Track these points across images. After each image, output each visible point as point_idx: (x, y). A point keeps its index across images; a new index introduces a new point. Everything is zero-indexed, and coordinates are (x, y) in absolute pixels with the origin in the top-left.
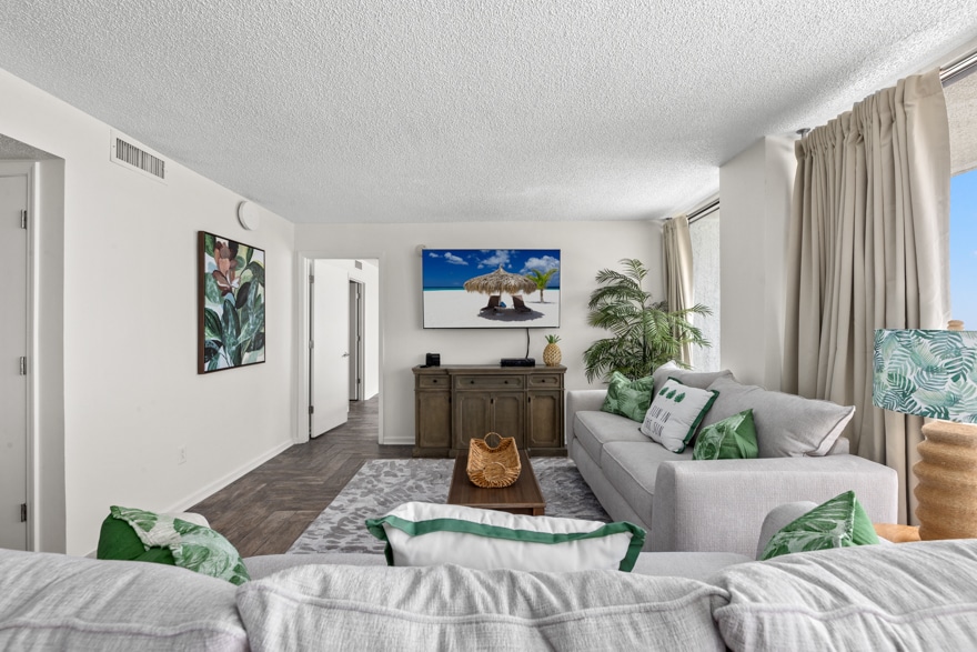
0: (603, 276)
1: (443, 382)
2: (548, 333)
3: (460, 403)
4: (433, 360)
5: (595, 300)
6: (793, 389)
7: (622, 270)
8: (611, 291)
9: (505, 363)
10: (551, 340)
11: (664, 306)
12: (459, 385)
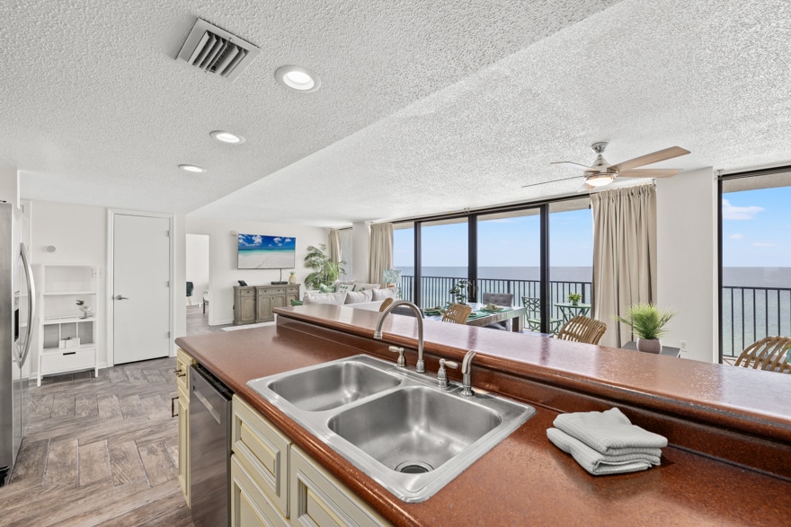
0: (310, 248)
1: (252, 293)
2: (291, 270)
3: (260, 300)
4: (242, 284)
5: (307, 258)
6: (370, 283)
7: (318, 247)
8: (312, 255)
9: (273, 283)
10: (292, 274)
11: (331, 260)
12: (260, 293)
